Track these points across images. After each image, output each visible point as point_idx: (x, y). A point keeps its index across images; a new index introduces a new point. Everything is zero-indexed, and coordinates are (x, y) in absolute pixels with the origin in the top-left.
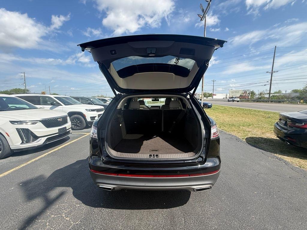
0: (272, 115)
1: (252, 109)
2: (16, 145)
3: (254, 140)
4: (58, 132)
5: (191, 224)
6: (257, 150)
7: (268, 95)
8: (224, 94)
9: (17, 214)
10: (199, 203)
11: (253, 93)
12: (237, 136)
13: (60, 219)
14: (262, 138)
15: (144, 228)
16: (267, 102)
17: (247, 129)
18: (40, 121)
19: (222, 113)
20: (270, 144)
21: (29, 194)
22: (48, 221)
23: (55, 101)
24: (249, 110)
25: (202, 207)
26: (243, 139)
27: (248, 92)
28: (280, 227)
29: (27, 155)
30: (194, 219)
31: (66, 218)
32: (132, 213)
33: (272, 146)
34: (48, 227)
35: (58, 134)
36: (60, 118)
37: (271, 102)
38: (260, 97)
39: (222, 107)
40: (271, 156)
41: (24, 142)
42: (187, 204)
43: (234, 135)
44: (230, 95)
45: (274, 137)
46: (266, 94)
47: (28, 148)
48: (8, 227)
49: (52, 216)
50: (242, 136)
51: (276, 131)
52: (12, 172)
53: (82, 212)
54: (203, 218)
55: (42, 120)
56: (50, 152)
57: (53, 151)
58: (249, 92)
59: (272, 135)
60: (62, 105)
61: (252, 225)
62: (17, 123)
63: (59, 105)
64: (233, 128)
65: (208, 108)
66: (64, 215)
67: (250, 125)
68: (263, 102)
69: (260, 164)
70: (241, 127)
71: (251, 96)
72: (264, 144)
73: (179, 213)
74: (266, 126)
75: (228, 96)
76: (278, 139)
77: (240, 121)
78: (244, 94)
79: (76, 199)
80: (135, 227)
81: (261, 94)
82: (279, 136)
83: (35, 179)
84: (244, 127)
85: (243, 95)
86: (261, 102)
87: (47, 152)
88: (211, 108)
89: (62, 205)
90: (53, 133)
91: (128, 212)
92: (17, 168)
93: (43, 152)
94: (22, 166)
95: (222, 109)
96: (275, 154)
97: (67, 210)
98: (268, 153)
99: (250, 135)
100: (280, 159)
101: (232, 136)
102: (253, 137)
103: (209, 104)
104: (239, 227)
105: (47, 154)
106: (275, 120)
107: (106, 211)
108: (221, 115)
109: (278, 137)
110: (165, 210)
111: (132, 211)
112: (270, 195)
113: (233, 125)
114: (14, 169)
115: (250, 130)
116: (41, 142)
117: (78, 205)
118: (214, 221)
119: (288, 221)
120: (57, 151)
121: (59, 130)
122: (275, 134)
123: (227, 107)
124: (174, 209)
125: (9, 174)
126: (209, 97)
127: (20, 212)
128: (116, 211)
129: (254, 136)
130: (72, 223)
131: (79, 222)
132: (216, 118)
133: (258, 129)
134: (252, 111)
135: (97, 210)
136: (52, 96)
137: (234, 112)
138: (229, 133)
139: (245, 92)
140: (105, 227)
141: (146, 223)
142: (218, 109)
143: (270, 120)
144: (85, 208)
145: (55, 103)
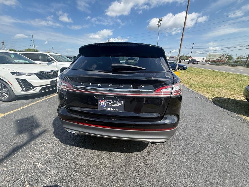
0: (245, 78)
1: (225, 72)
2: (18, 92)
3: (220, 100)
4: (50, 83)
5: (144, 168)
6: (222, 109)
7: (246, 59)
8: (201, 57)
9: (11, 144)
10: (155, 151)
11: (230, 57)
12: (205, 96)
13: (40, 151)
14: (229, 99)
15: (103, 166)
16: (243, 66)
17: (216, 90)
18: (34, 74)
19: (196, 74)
20: (236, 104)
21: (22, 129)
22: (31, 151)
23: (51, 58)
24: (223, 72)
25: (156, 155)
26: (209, 99)
27: (225, 56)
28: (227, 181)
29: (28, 100)
30: (147, 164)
31: (45, 150)
32: (95, 153)
33: (238, 106)
34: (30, 156)
35: (50, 85)
36: (51, 72)
37: (247, 66)
38: (236, 61)
39: (197, 69)
40: (234, 115)
41: (24, 90)
42: (144, 150)
43: (203, 95)
44: (207, 58)
45: (242, 98)
46: (243, 58)
47: (28, 94)
48: (3, 152)
49: (35, 148)
50: (209, 96)
51: (246, 94)
52: (15, 112)
53: (57, 148)
54: (156, 165)
55: (36, 73)
56: (45, 99)
57: (47, 98)
58: (227, 56)
59: (240, 97)
60: (56, 62)
61: (200, 176)
62: (16, 74)
63: (53, 61)
64: (203, 88)
65: (183, 70)
66: (43, 148)
67: (220, 87)
68: (239, 65)
69: (221, 122)
70: (211, 88)
71: (228, 59)
72: (230, 104)
73: (135, 158)
74: (236, 88)
75: (205, 60)
76: (246, 100)
77: (211, 82)
78: (221, 58)
79: (55, 137)
80: (95, 165)
81: (238, 58)
82: (248, 98)
83: (29, 118)
84: (213, 88)
85: (219, 58)
86: (237, 66)
87: (43, 99)
88: (186, 69)
89: (44, 140)
90: (46, 84)
91: (93, 151)
92: (19, 109)
93: (40, 98)
94: (23, 108)
95: (196, 71)
96: (239, 115)
97: (46, 144)
98: (232, 114)
99: (218, 96)
100: (243, 120)
101: (200, 95)
102: (220, 98)
103: (185, 66)
104: (187, 176)
105: (42, 100)
106: (246, 83)
107: (75, 149)
108: (194, 77)
109: (246, 99)
110: (123, 154)
111: (97, 151)
112: (224, 151)
113: (204, 86)
114: (17, 110)
115: (219, 91)
116: (37, 90)
117: (56, 142)
118: (165, 168)
119: (237, 177)
120: (51, 98)
121: (51, 81)
122: (244, 96)
123: (200, 69)
124: (132, 154)
125: (12, 113)
126: (186, 59)
127: (13, 142)
128: (84, 150)
129: (222, 97)
130: (48, 155)
131: (53, 155)
132: (188, 79)
133: (227, 91)
134: (225, 73)
135: (68, 147)
136: (48, 54)
137: (207, 74)
138: (198, 93)
139: (223, 56)
140: (72, 161)
141: (106, 162)
142: (192, 71)
143: (242, 83)
144: (60, 144)
145: (50, 60)
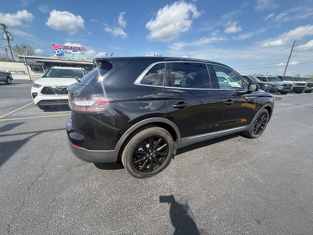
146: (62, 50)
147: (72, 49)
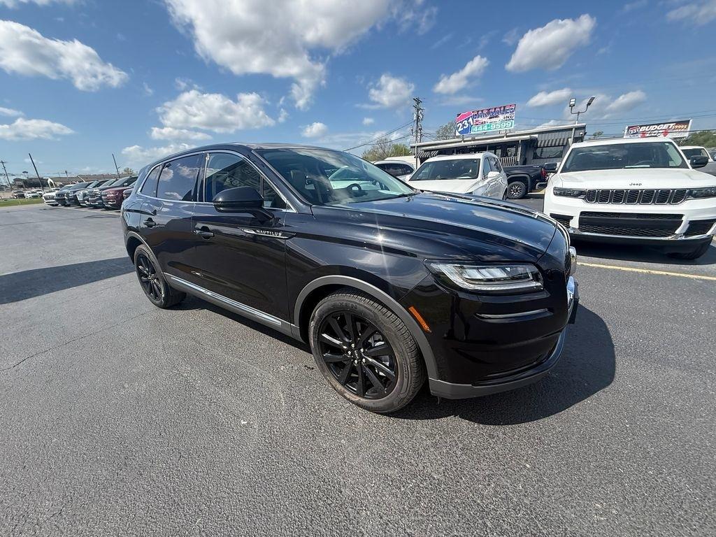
146: (471, 120)
147: (488, 113)
